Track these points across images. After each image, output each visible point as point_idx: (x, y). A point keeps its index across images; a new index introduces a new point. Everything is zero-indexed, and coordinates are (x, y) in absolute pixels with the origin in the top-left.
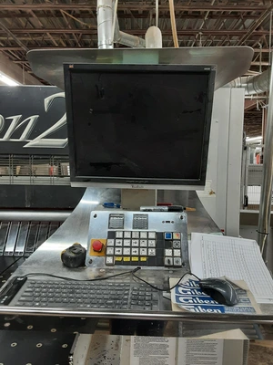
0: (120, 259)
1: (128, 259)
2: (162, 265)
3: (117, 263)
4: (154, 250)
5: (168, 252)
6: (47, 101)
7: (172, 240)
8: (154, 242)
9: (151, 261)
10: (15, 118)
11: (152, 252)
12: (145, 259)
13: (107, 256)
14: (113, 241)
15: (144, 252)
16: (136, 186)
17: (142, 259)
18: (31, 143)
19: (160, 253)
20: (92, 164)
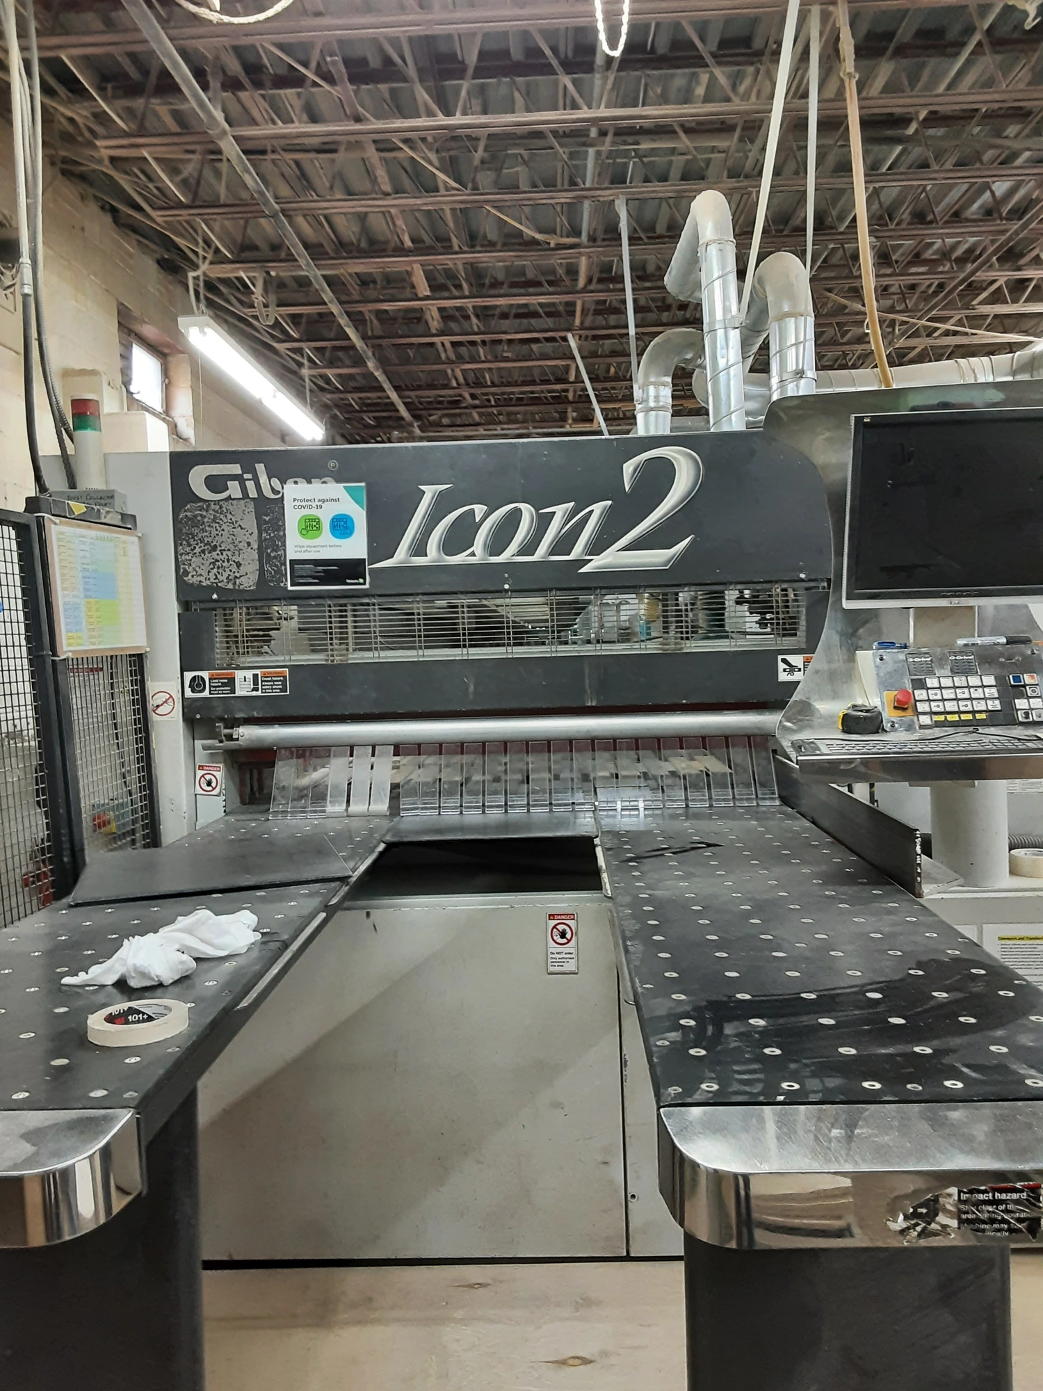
0: (942, 718)
1: (956, 717)
2: (1014, 722)
3: (938, 724)
4: (997, 702)
5: (1021, 704)
6: (628, 468)
7: (1024, 686)
8: (994, 690)
9: (994, 719)
10: (560, 511)
11: (996, 705)
12: (983, 716)
13: (918, 714)
14: (924, 692)
15: (980, 706)
16: (956, 602)
17: (978, 716)
18: (597, 563)
19: (1009, 708)
20: (884, 569)
